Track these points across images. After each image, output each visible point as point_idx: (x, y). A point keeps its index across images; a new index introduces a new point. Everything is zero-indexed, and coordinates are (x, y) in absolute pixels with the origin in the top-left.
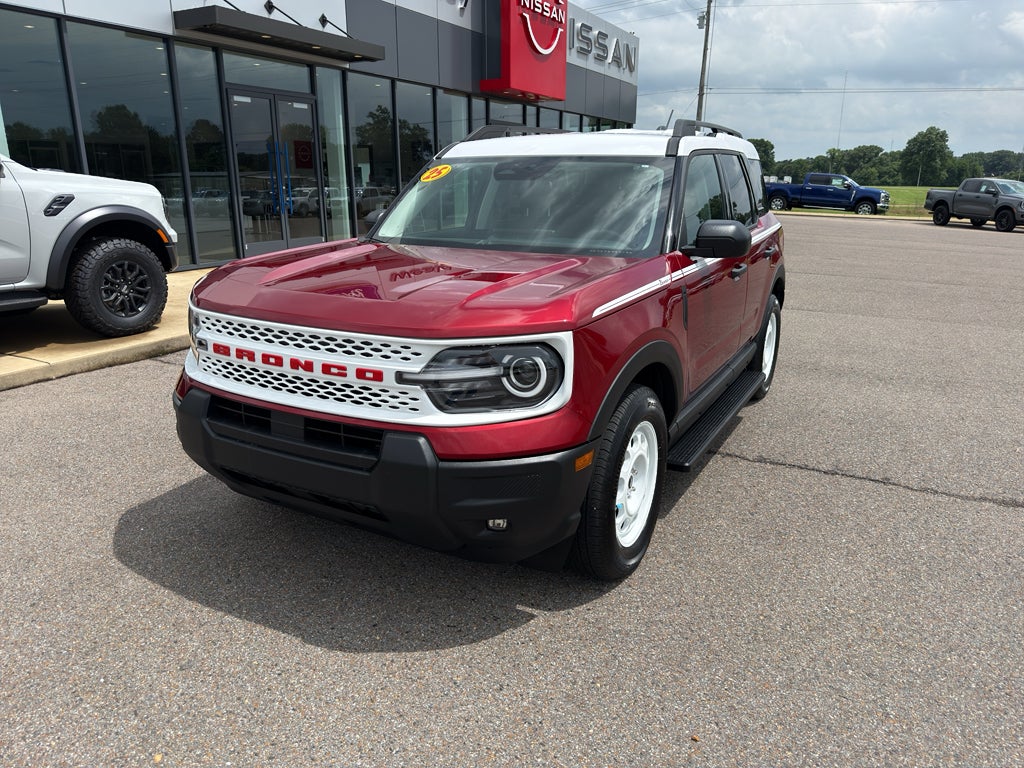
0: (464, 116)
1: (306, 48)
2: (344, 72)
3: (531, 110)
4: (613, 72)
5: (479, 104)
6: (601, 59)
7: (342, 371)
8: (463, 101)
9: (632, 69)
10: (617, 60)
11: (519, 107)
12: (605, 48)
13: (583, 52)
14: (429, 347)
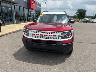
0: (26, 10)
1: (10, 2)
2: (14, 5)
3: (32, 10)
4: (39, 7)
5: (28, 9)
6: (38, 6)
7: (51, 36)
8: (26, 9)
9: (41, 7)
10: (39, 6)
11: (31, 10)
12: (38, 5)
13: (37, 5)
14: (61, 32)
